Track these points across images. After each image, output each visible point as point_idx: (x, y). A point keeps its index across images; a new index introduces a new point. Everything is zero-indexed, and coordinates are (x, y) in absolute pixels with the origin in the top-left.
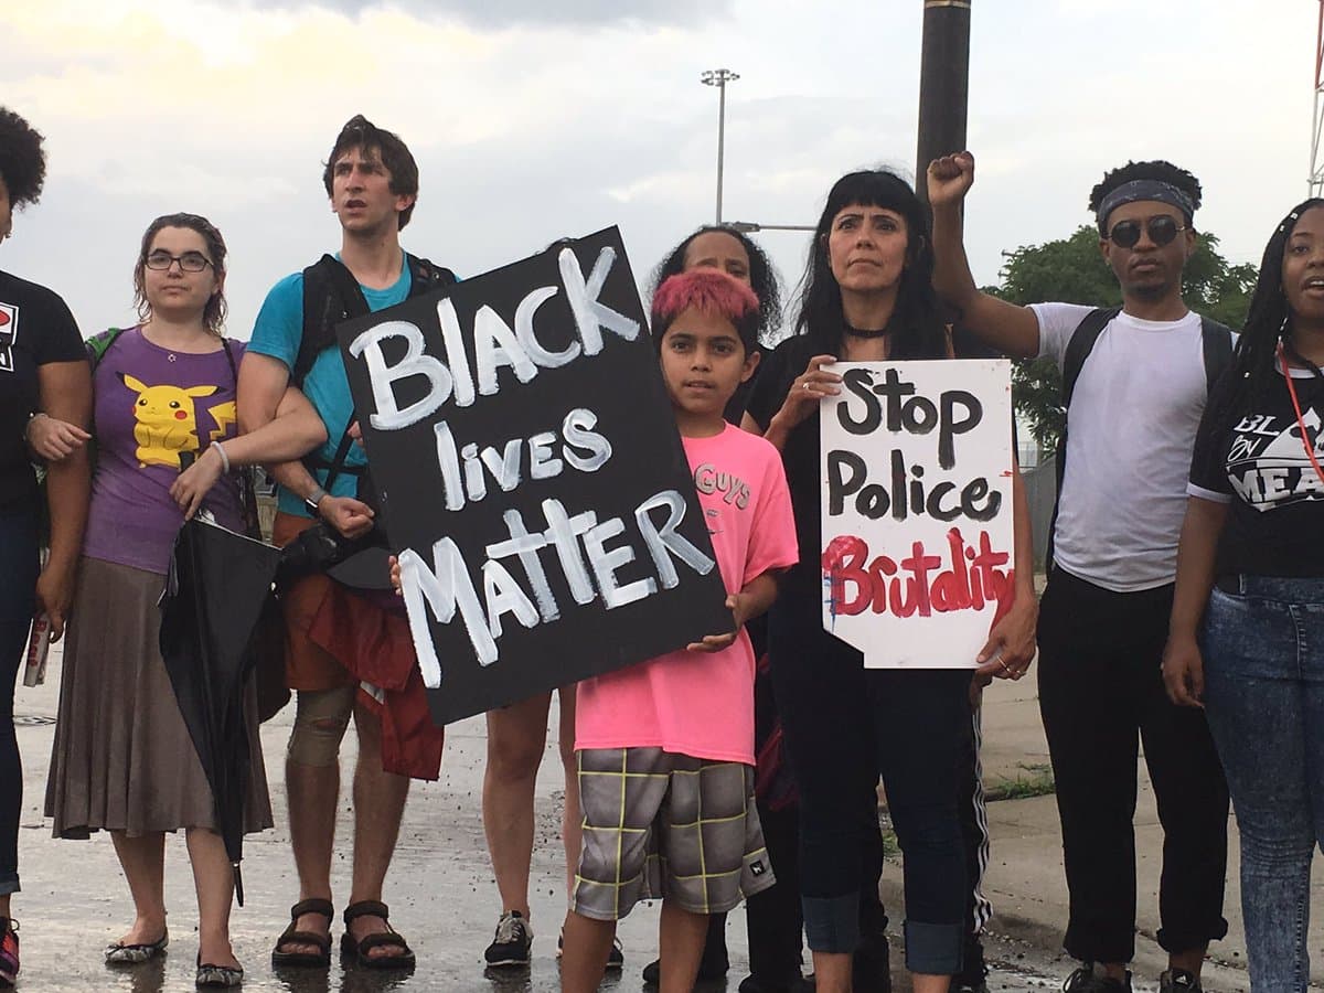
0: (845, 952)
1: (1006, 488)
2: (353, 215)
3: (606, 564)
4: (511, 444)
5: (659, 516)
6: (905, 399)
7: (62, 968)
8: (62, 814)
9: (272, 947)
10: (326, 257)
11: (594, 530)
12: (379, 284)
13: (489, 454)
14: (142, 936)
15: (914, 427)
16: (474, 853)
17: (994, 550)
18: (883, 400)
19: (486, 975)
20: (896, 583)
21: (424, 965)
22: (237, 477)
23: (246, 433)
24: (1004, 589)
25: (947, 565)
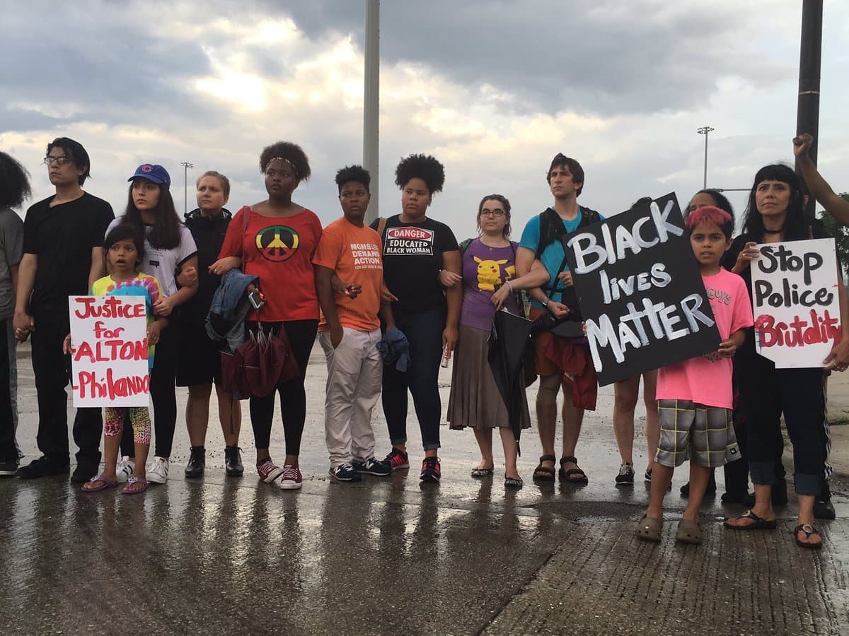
0: (769, 484)
1: (835, 292)
2: (557, 190)
3: (668, 323)
4: (629, 278)
5: (691, 304)
6: (788, 258)
7: (455, 476)
8: (453, 421)
9: (532, 473)
10: (549, 208)
11: (663, 310)
12: (570, 219)
13: (621, 282)
14: (484, 466)
15: (792, 269)
16: (609, 440)
17: (831, 317)
18: (778, 258)
19: (616, 487)
20: (788, 333)
21: (592, 482)
22: (515, 294)
23: (519, 277)
24: (837, 334)
25: (810, 325)
